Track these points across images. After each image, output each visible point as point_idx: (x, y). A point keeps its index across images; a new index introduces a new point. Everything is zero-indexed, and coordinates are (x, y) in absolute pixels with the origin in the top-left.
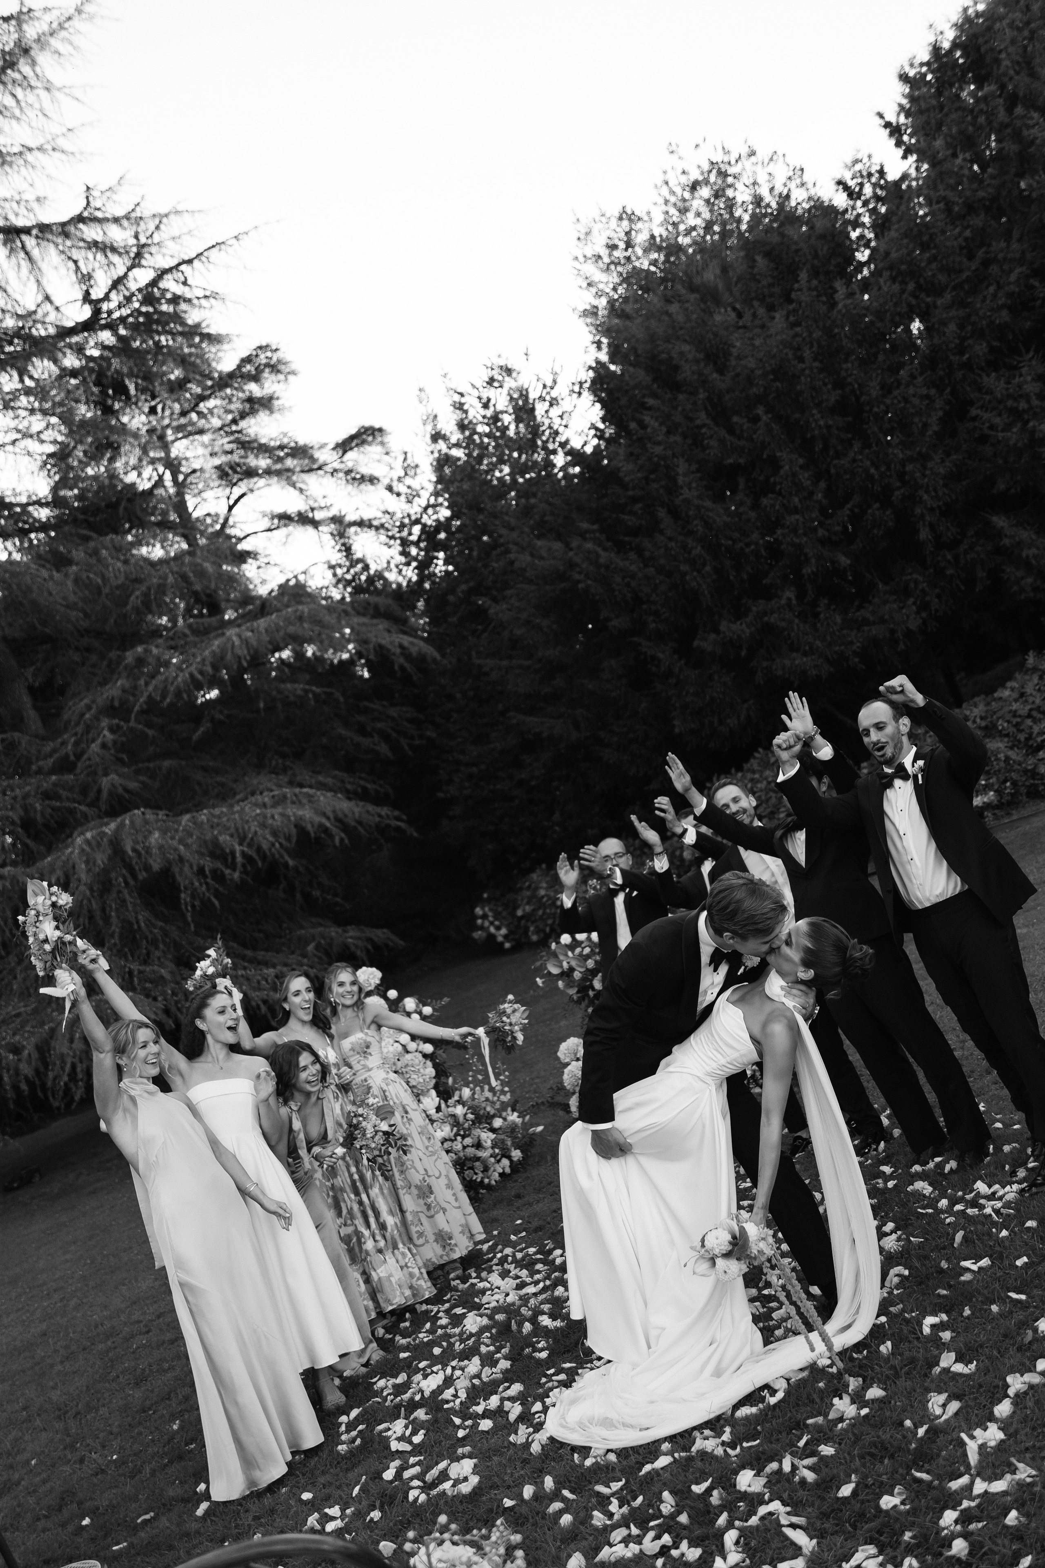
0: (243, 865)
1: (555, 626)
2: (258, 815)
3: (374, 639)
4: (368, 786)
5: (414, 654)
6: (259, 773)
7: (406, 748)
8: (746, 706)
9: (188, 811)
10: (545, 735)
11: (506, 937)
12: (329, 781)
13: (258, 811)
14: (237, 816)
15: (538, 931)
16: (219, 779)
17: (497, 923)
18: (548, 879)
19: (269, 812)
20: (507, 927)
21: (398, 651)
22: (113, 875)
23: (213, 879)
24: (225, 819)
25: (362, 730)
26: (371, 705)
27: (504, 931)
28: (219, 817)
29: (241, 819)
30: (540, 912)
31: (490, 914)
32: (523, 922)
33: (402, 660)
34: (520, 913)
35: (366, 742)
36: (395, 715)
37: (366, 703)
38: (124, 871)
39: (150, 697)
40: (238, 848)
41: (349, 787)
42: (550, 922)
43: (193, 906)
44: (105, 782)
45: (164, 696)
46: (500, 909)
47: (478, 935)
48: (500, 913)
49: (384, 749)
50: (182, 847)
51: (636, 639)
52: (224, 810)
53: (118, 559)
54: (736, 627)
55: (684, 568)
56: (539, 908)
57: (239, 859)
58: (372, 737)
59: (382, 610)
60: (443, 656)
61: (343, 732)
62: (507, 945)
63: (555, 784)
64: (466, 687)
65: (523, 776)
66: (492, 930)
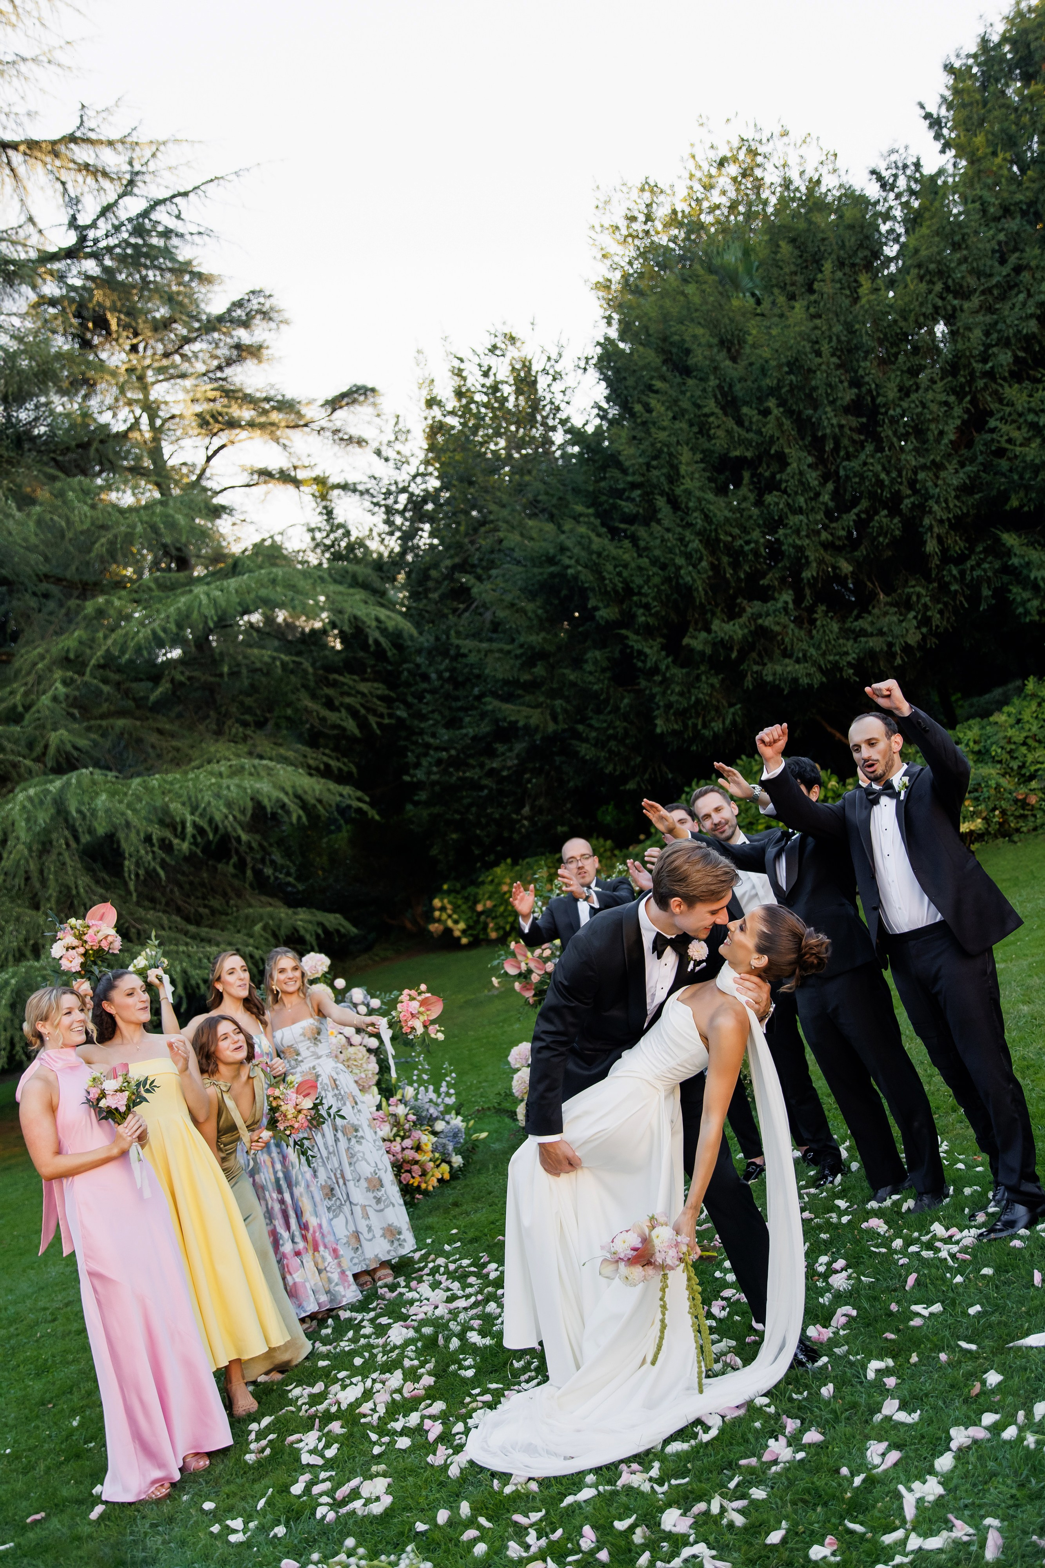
0: (194, 836)
1: (540, 611)
2: (212, 784)
3: (349, 610)
4: (333, 763)
5: (391, 629)
6: (217, 741)
7: (375, 726)
8: (732, 710)
9: (139, 774)
10: (521, 724)
11: (464, 932)
12: (291, 754)
13: (213, 780)
14: (190, 784)
15: (498, 928)
16: (175, 743)
17: (455, 916)
18: (512, 874)
19: (225, 782)
20: (466, 921)
21: (374, 624)
22: (54, 836)
23: (160, 848)
24: (177, 786)
25: (329, 704)
26: (341, 679)
27: (462, 925)
28: (171, 783)
29: (195, 786)
30: (502, 909)
31: (449, 906)
32: (483, 918)
33: (377, 634)
34: (480, 908)
35: (333, 717)
36: (366, 691)
37: (336, 676)
38: (66, 833)
39: (108, 650)
40: (189, 818)
41: (311, 762)
43: (137, 875)
44: (54, 738)
45: (123, 652)
46: (460, 902)
47: (434, 927)
48: (459, 906)
49: (351, 725)
50: (129, 812)
51: (624, 632)
52: (178, 776)
53: (85, 503)
54: (728, 627)
55: (680, 561)
56: (500, 904)
57: (189, 829)
58: (340, 712)
59: (360, 580)
60: (421, 633)
61: (309, 704)
62: (464, 941)
63: (527, 776)
64: (442, 667)
65: (494, 765)
66: (450, 923)
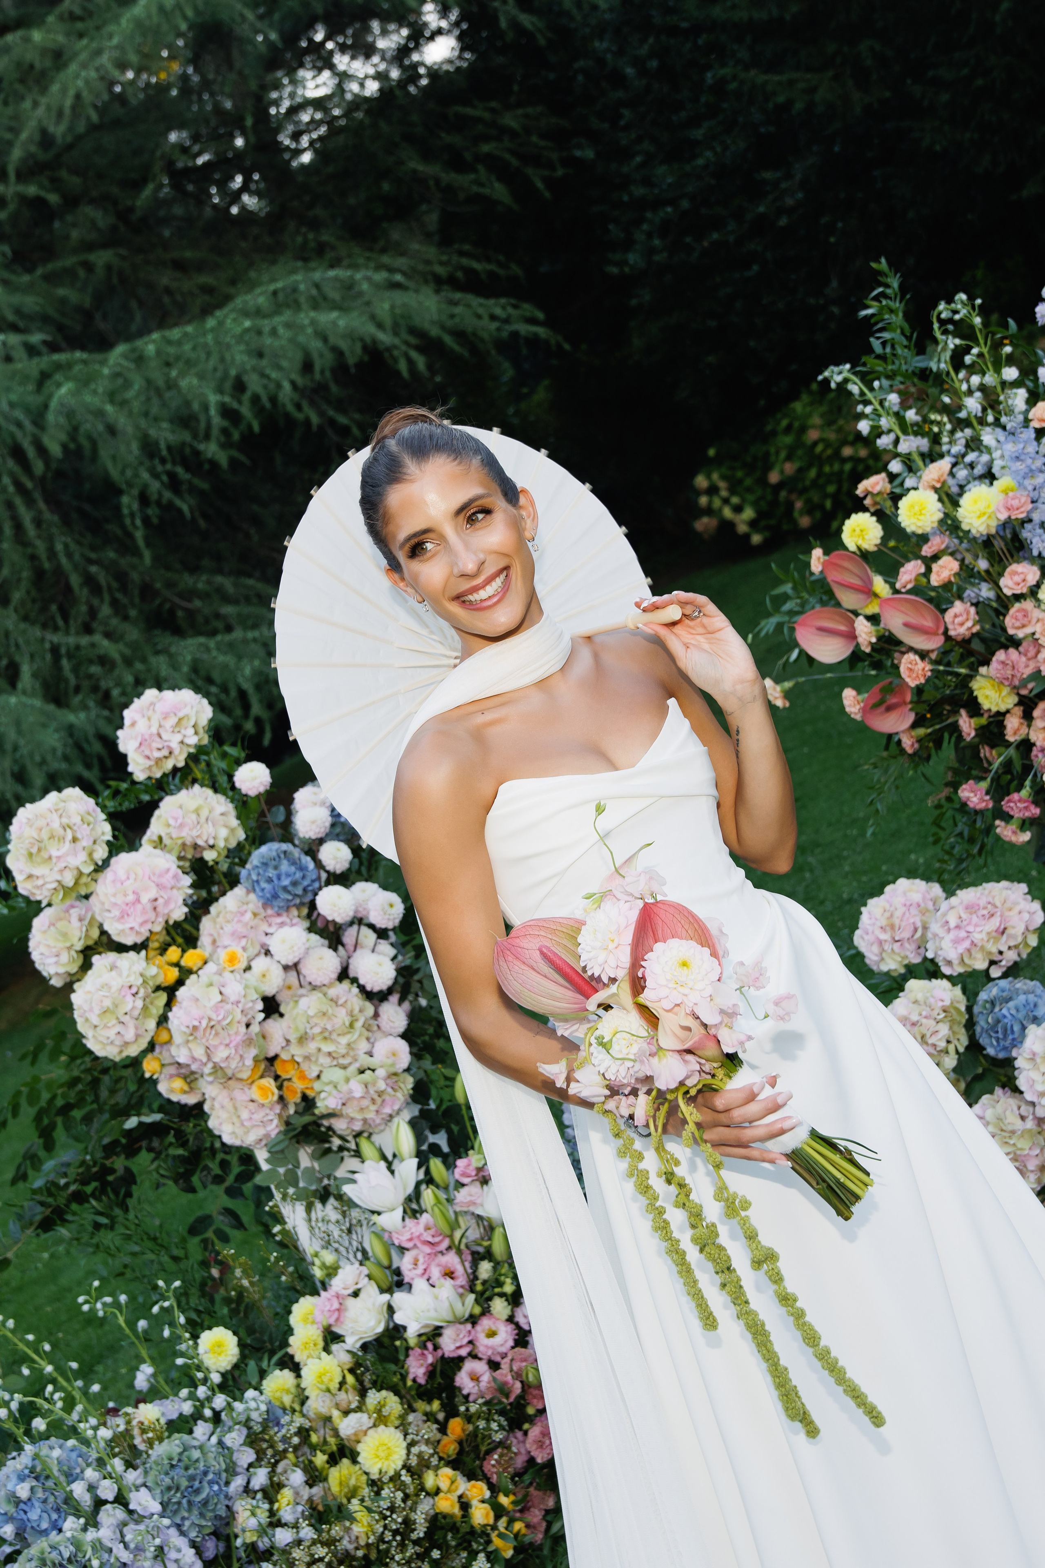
0: (225, 431)
2: (247, 331)
4: (476, 265)
6: (274, 262)
7: (540, 185)
9: (127, 339)
10: (799, 106)
11: (753, 524)
13: (247, 324)
14: (210, 338)
15: (810, 509)
16: (205, 279)
17: (735, 500)
18: (823, 409)
19: (267, 323)
20: (755, 504)
23: (176, 464)
24: (187, 347)
25: (458, 164)
26: (469, 111)
27: (748, 513)
28: (179, 343)
29: (218, 342)
30: (813, 473)
31: (722, 485)
32: (783, 494)
34: (774, 477)
35: (462, 180)
36: (514, 125)
39: (38, 127)
40: (213, 399)
41: (440, 270)
42: (831, 489)
43: (145, 519)
45: (58, 120)
46: (739, 474)
47: (703, 524)
48: (740, 482)
49: (499, 191)
50: (109, 408)
52: (189, 329)
56: (810, 466)
57: (217, 421)
58: (475, 170)
61: (421, 168)
62: (756, 539)
63: (824, 220)
64: (644, 50)
65: (761, 209)
66: (727, 513)
